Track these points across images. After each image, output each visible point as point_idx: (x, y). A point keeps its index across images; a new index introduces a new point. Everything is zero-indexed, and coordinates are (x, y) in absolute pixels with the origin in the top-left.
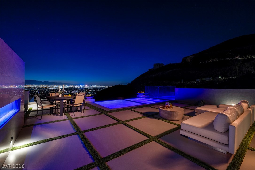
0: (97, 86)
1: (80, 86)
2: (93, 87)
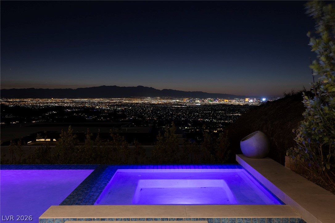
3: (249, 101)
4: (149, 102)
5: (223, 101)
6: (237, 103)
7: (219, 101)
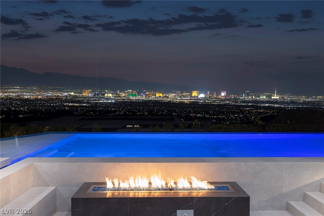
0: (275, 97)
1: (195, 94)
2: (256, 102)
3: (199, 97)
4: (18, 96)
5: (153, 95)
6: (178, 99)
7: (146, 96)
